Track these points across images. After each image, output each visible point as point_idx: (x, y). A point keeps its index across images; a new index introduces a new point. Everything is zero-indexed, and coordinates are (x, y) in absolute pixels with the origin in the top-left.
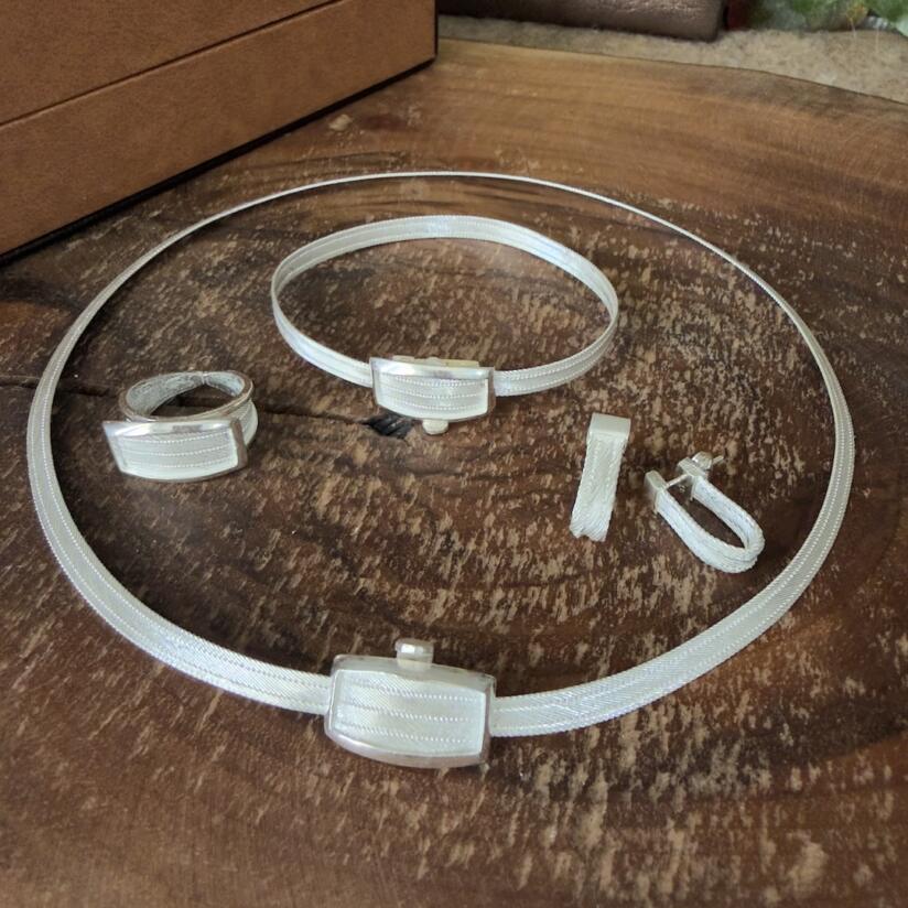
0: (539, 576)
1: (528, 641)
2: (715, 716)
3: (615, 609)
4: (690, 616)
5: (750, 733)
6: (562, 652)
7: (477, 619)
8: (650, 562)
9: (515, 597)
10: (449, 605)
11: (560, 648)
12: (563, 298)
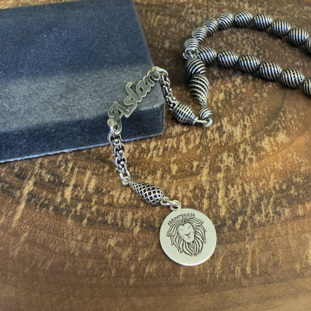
0: (171, 133)
1: (170, 163)
2: (260, 186)
3: (208, 144)
4: (242, 143)
5: (277, 192)
6: (187, 166)
7: (145, 156)
8: (221, 121)
9: (161, 144)
10: (131, 151)
11: (185, 165)
12: (166, 12)
